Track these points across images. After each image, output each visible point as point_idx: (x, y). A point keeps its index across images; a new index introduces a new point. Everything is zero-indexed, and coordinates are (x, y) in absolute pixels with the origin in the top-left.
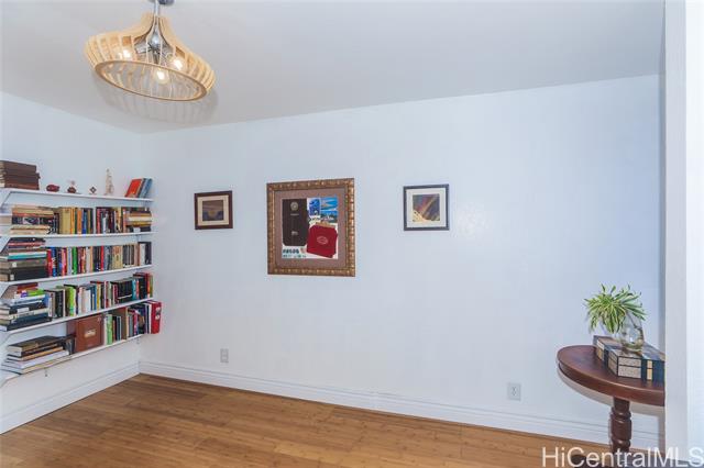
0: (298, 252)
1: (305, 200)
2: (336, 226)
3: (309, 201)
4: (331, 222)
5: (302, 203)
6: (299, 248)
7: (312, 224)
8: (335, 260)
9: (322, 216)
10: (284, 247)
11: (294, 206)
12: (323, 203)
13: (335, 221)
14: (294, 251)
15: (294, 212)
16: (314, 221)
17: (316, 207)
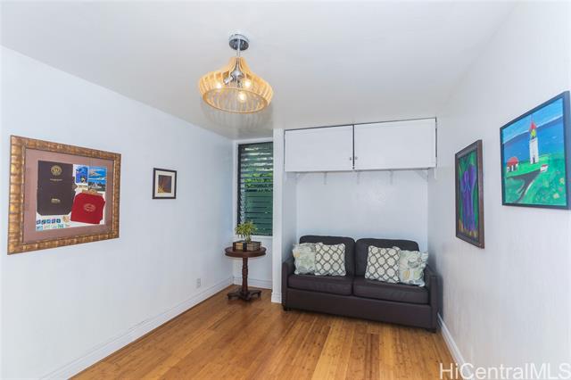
0: (59, 221)
1: (72, 166)
2: (104, 194)
3: (76, 167)
4: (99, 190)
5: (67, 168)
6: (60, 217)
7: (78, 191)
8: (102, 226)
9: (90, 184)
10: (39, 217)
11: (56, 170)
12: (91, 171)
13: (104, 190)
14: (54, 221)
15: (55, 177)
16: (80, 188)
17: (83, 175)
